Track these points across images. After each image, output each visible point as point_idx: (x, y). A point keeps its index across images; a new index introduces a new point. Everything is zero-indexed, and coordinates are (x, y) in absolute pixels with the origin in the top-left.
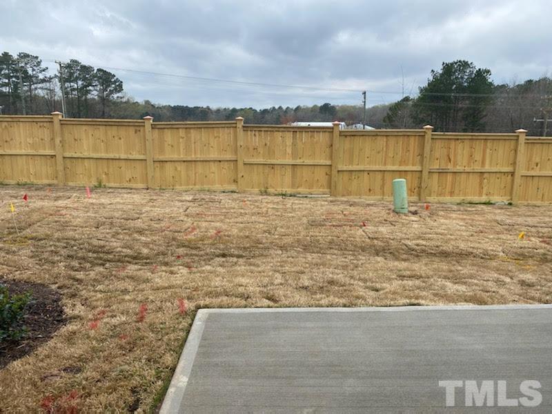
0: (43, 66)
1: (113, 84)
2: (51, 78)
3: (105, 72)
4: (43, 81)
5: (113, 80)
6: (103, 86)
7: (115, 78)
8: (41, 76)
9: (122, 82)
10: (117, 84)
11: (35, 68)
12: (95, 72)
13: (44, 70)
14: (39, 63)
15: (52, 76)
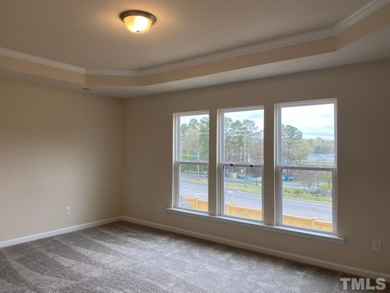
0: (256, 126)
1: (296, 134)
2: (259, 133)
3: (291, 127)
4: (254, 134)
5: (296, 132)
6: (289, 135)
7: (298, 130)
8: (254, 132)
9: (302, 133)
10: (299, 134)
11: (251, 127)
12: (285, 127)
13: (256, 128)
14: (254, 125)
15: (260, 131)
